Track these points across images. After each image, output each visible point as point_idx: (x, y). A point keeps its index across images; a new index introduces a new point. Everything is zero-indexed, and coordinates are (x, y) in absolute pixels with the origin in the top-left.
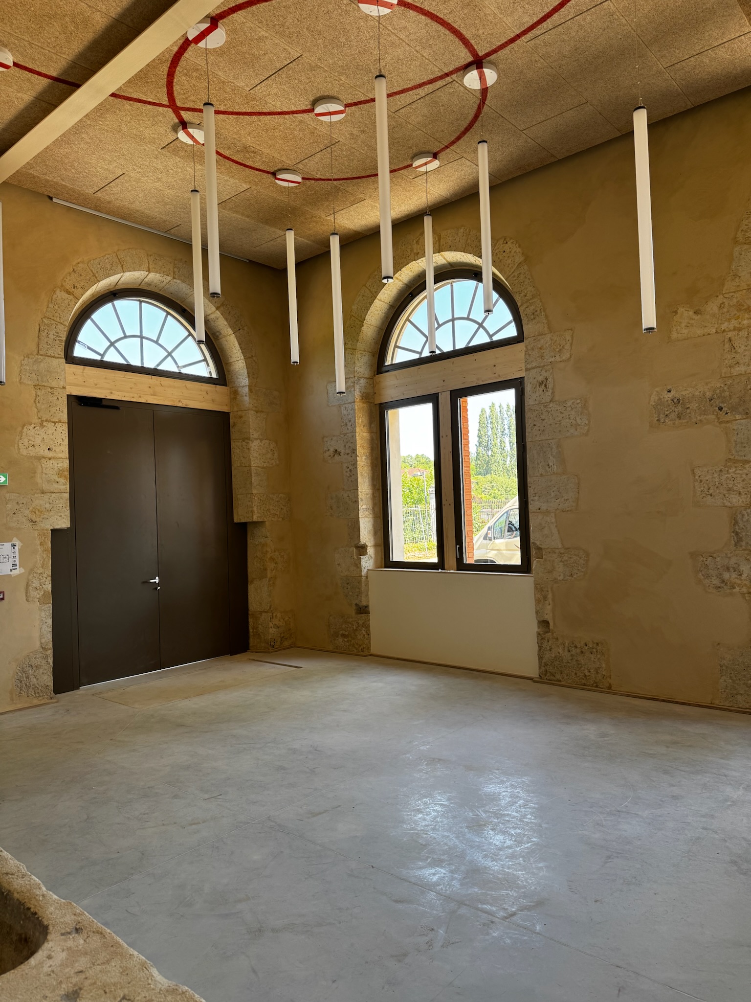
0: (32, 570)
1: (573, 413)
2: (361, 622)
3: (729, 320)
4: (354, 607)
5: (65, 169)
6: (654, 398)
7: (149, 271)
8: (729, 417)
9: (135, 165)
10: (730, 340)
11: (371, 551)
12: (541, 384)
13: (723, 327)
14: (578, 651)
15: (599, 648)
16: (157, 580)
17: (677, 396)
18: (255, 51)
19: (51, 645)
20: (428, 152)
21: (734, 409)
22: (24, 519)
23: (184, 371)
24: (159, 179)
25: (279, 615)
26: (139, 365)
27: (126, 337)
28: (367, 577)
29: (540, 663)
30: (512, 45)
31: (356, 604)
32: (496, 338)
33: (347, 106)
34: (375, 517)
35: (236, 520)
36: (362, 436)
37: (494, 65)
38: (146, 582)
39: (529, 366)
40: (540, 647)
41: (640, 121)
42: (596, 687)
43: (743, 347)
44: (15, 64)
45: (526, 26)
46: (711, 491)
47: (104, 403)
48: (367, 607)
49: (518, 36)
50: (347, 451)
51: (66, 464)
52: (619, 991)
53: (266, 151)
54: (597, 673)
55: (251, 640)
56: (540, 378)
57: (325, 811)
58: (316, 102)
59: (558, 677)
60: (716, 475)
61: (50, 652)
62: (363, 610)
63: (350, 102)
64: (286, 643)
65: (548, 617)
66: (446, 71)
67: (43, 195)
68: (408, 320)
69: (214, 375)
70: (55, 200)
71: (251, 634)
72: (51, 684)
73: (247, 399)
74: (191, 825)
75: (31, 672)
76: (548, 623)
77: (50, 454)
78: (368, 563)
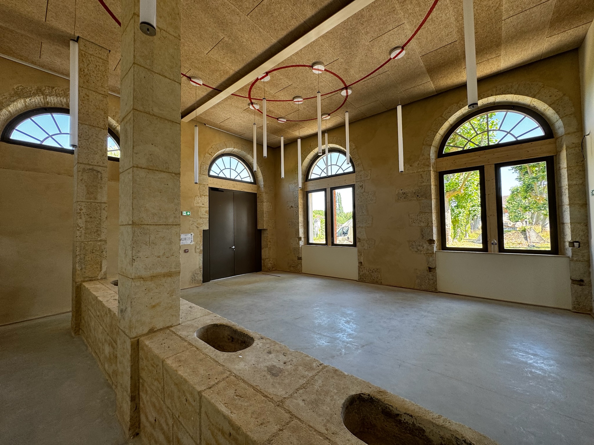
0: (197, 243)
1: (371, 196)
2: (299, 262)
3: (421, 168)
4: (297, 258)
5: (212, 116)
6: (397, 192)
7: (234, 148)
8: (420, 199)
9: (234, 115)
10: (421, 175)
11: (303, 239)
12: (361, 187)
13: (419, 170)
14: (371, 271)
15: (378, 270)
16: (234, 247)
17: (404, 191)
18: (278, 82)
19: (202, 267)
20: (327, 114)
21: (422, 196)
22: (195, 227)
23: (243, 180)
24: (241, 119)
25: (272, 260)
26: (230, 178)
27: (226, 169)
28: (301, 248)
29: (359, 275)
30: (357, 83)
31: (298, 257)
32: (345, 171)
33: (304, 99)
34: (304, 228)
35: (258, 229)
36: (300, 202)
37: (351, 89)
38: (231, 248)
39: (357, 181)
40: (359, 270)
41: (399, 109)
42: (377, 283)
43: (425, 177)
44: (203, 84)
45: (362, 78)
46: (414, 222)
47: (219, 190)
48: (301, 257)
49: (359, 81)
50: (296, 206)
51: (208, 209)
52: (399, 366)
53: (276, 112)
54: (377, 278)
55: (262, 268)
56: (361, 185)
57: (299, 318)
58: (294, 98)
59: (365, 280)
60: (416, 217)
61: (202, 269)
62: (300, 259)
63: (305, 98)
64: (274, 269)
65: (362, 261)
66: (336, 90)
67: (203, 123)
68: (316, 164)
69: (252, 181)
70: (206, 125)
71: (262, 266)
72: (202, 279)
73: (263, 189)
74: (258, 321)
75: (196, 275)
76: (362, 263)
77: (203, 206)
78: (302, 243)
